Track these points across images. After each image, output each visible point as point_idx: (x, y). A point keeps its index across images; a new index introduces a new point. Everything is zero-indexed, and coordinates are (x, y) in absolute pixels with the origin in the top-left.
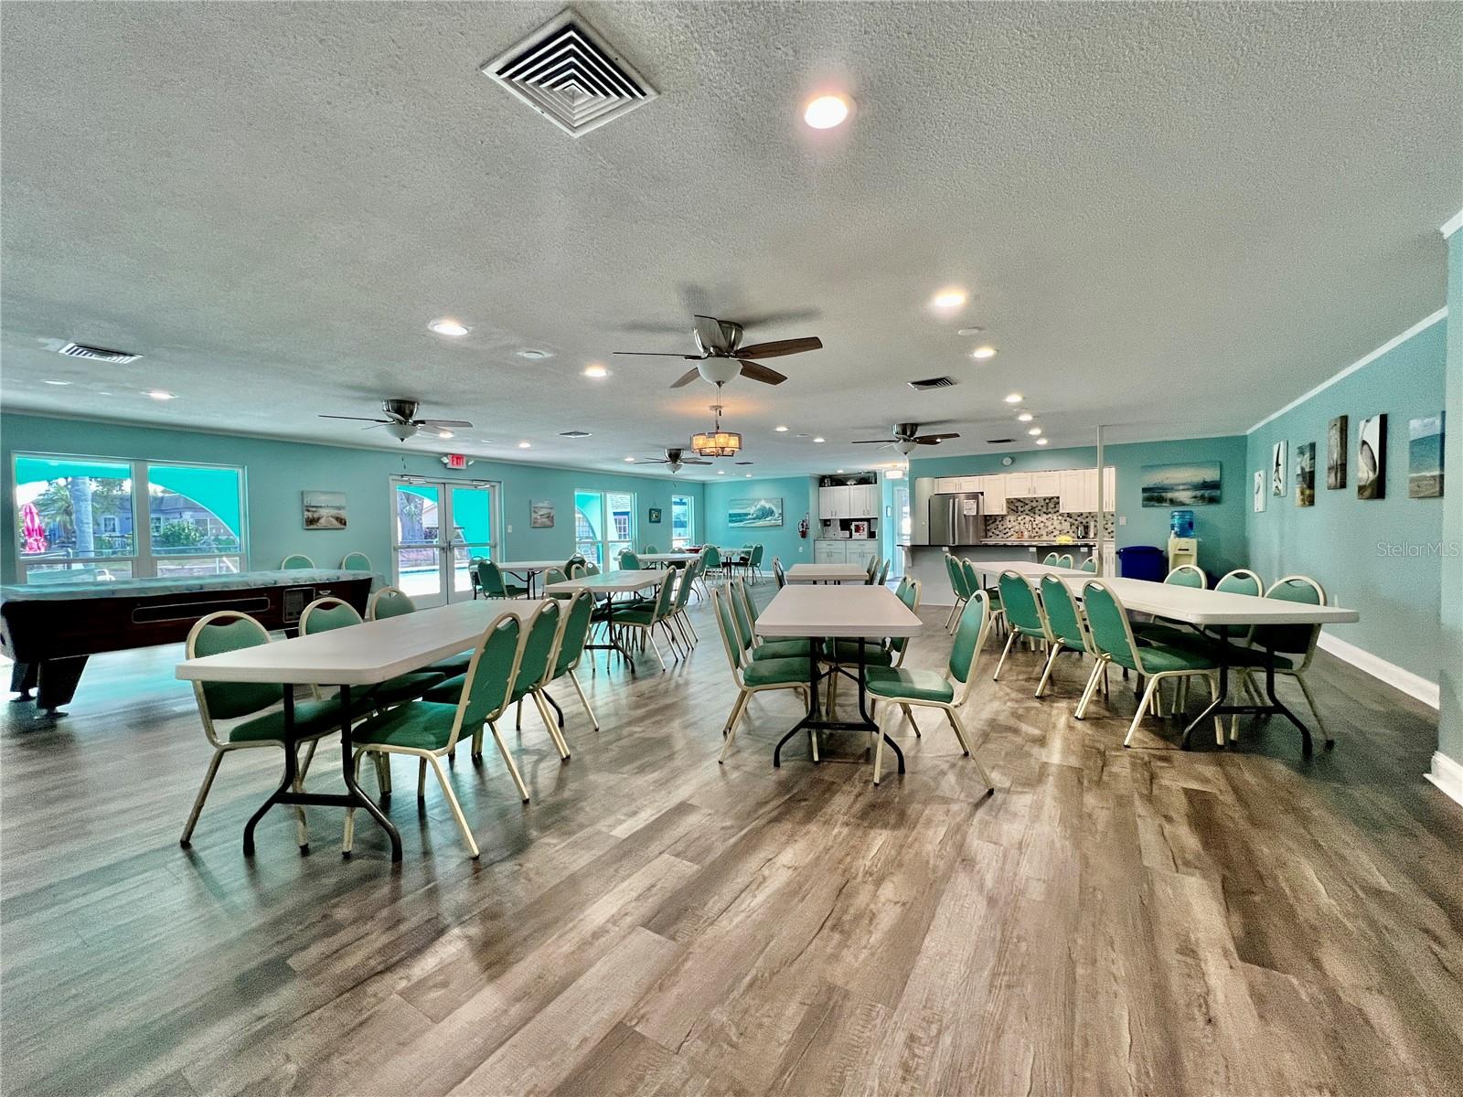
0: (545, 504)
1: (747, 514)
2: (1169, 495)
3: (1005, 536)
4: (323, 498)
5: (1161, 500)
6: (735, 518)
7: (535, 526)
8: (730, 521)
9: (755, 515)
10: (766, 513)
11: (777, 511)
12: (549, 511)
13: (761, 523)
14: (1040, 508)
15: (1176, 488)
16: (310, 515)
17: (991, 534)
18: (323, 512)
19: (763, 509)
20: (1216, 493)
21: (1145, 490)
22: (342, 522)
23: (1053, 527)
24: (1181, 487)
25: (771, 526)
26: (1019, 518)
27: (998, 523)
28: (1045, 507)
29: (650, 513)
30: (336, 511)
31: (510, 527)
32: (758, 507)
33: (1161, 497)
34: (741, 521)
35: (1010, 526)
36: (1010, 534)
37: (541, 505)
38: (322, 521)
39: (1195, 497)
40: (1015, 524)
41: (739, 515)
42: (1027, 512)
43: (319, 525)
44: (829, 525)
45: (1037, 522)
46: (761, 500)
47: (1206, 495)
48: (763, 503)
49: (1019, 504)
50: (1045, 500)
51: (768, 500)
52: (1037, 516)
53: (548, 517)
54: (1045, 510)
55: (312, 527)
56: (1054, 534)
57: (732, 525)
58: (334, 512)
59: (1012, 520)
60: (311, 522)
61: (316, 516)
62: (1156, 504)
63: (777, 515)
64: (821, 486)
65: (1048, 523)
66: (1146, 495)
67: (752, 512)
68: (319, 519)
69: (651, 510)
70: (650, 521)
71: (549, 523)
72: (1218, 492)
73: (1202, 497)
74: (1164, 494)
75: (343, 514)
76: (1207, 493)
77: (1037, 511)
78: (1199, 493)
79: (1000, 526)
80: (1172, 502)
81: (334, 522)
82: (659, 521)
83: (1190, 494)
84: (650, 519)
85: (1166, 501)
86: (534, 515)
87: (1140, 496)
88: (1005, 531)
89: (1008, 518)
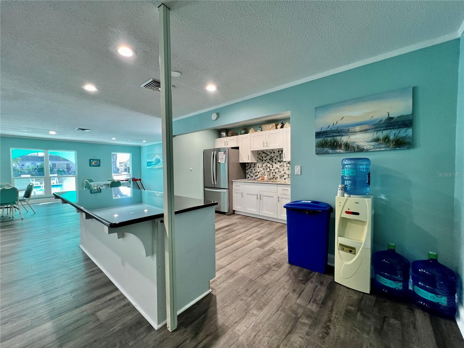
2: (345, 139)
3: (256, 178)
5: (335, 145)
6: (149, 164)
9: (155, 163)
10: (158, 161)
13: (157, 167)
14: (276, 157)
15: (351, 129)
17: (248, 176)
20: (405, 133)
21: (318, 135)
23: (283, 172)
24: (358, 128)
25: (160, 168)
26: (264, 165)
27: (252, 168)
28: (279, 157)
29: (90, 161)
32: (156, 158)
33: (335, 141)
35: (258, 171)
36: (258, 176)
39: (377, 140)
40: (261, 169)
41: (150, 162)
42: (268, 161)
45: (274, 168)
47: (392, 137)
49: (263, 155)
50: (279, 151)
51: (158, 155)
52: (274, 164)
54: (279, 159)
56: (285, 177)
57: (148, 167)
59: (260, 166)
62: (330, 151)
63: (161, 163)
65: (281, 169)
66: (320, 139)
67: (154, 161)
70: (90, 166)
72: (410, 132)
73: (386, 139)
74: (338, 138)
76: (392, 134)
77: (274, 160)
78: (381, 135)
79: (253, 171)
80: (348, 147)
82: (99, 166)
83: (370, 136)
84: (90, 164)
85: (340, 146)
87: (313, 141)
88: (256, 174)
89: (257, 165)
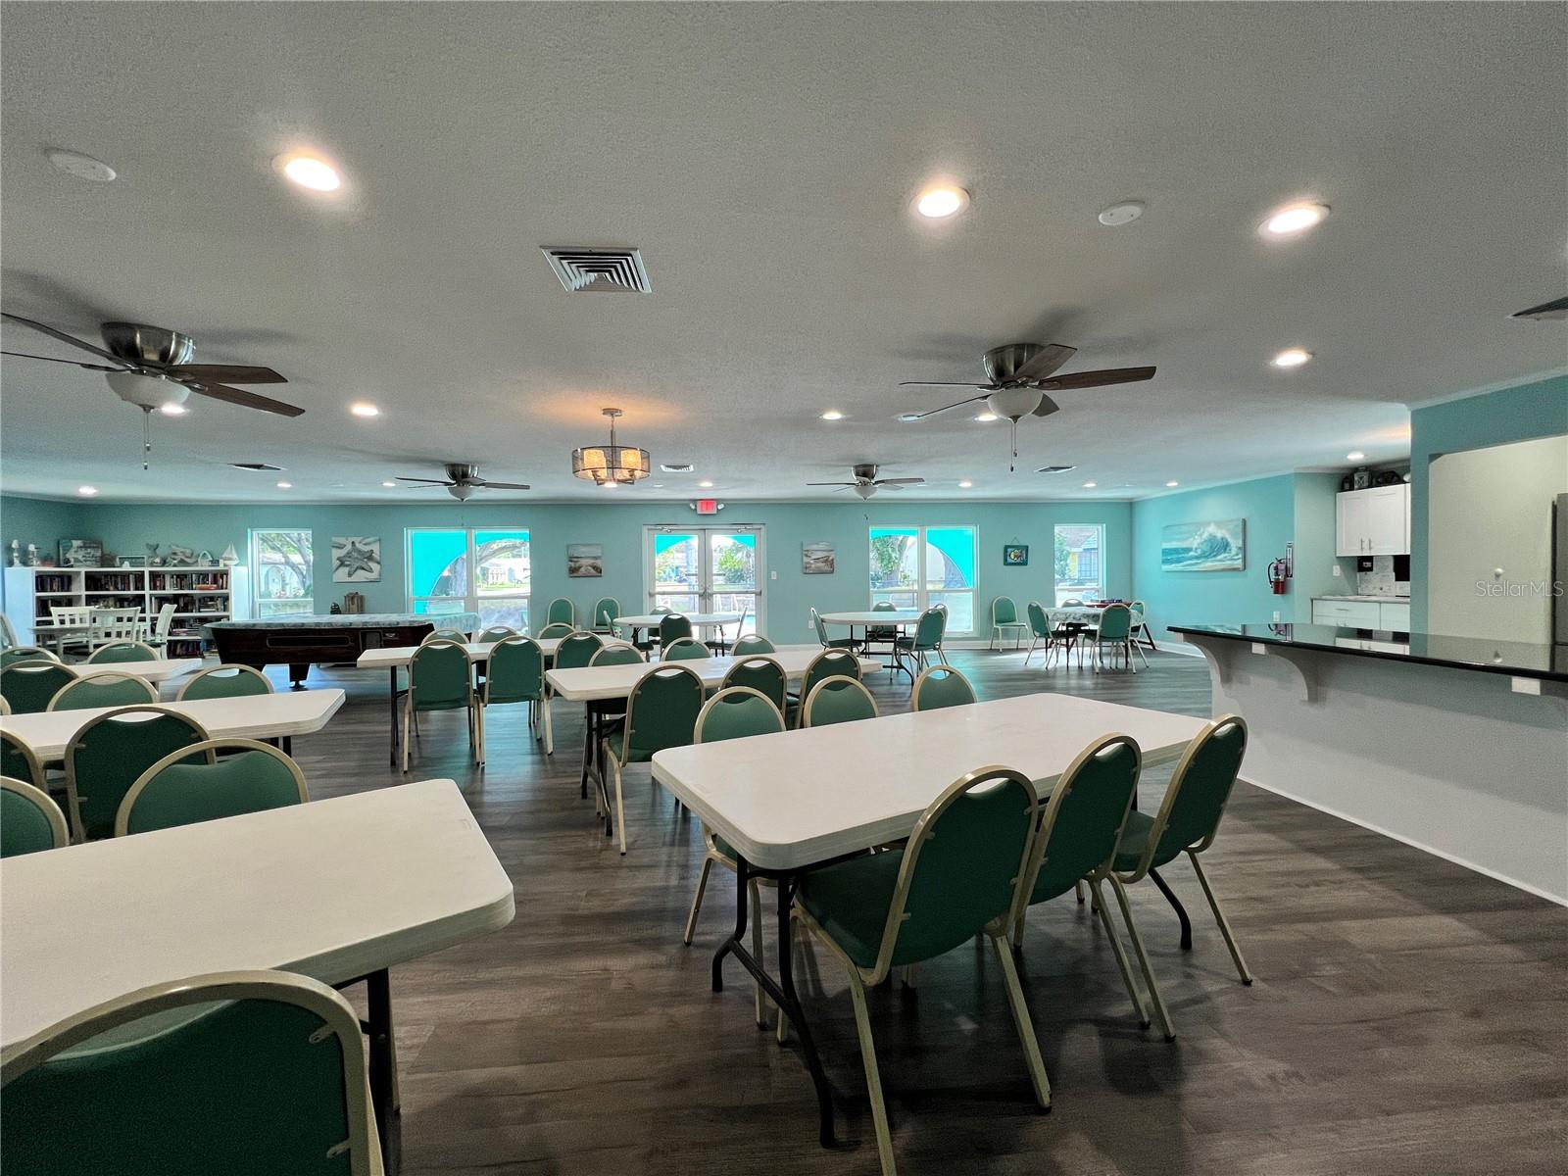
0: (821, 546)
1: (1189, 550)
4: (584, 549)
6: (1172, 555)
7: (806, 570)
8: (1165, 562)
9: (1199, 551)
10: (1219, 547)
11: (1235, 543)
12: (826, 554)
13: (1209, 564)
16: (572, 564)
18: (583, 562)
19: (1212, 539)
22: (598, 570)
25: (1223, 570)
29: (1006, 551)
30: (593, 561)
31: (774, 573)
32: (1205, 536)
34: (1179, 561)
37: (815, 547)
38: (582, 569)
41: (1176, 551)
43: (580, 574)
44: (1370, 569)
46: (1207, 524)
48: (1212, 529)
51: (1219, 524)
53: (826, 561)
55: (575, 575)
57: (1166, 567)
58: (591, 561)
60: (573, 571)
61: (578, 565)
63: (1234, 550)
64: (1343, 489)
67: (1195, 546)
68: (580, 567)
69: (1006, 547)
70: (1006, 563)
71: (827, 568)
75: (599, 563)
81: (592, 571)
82: (1025, 563)
84: (1006, 560)
86: (805, 559)
